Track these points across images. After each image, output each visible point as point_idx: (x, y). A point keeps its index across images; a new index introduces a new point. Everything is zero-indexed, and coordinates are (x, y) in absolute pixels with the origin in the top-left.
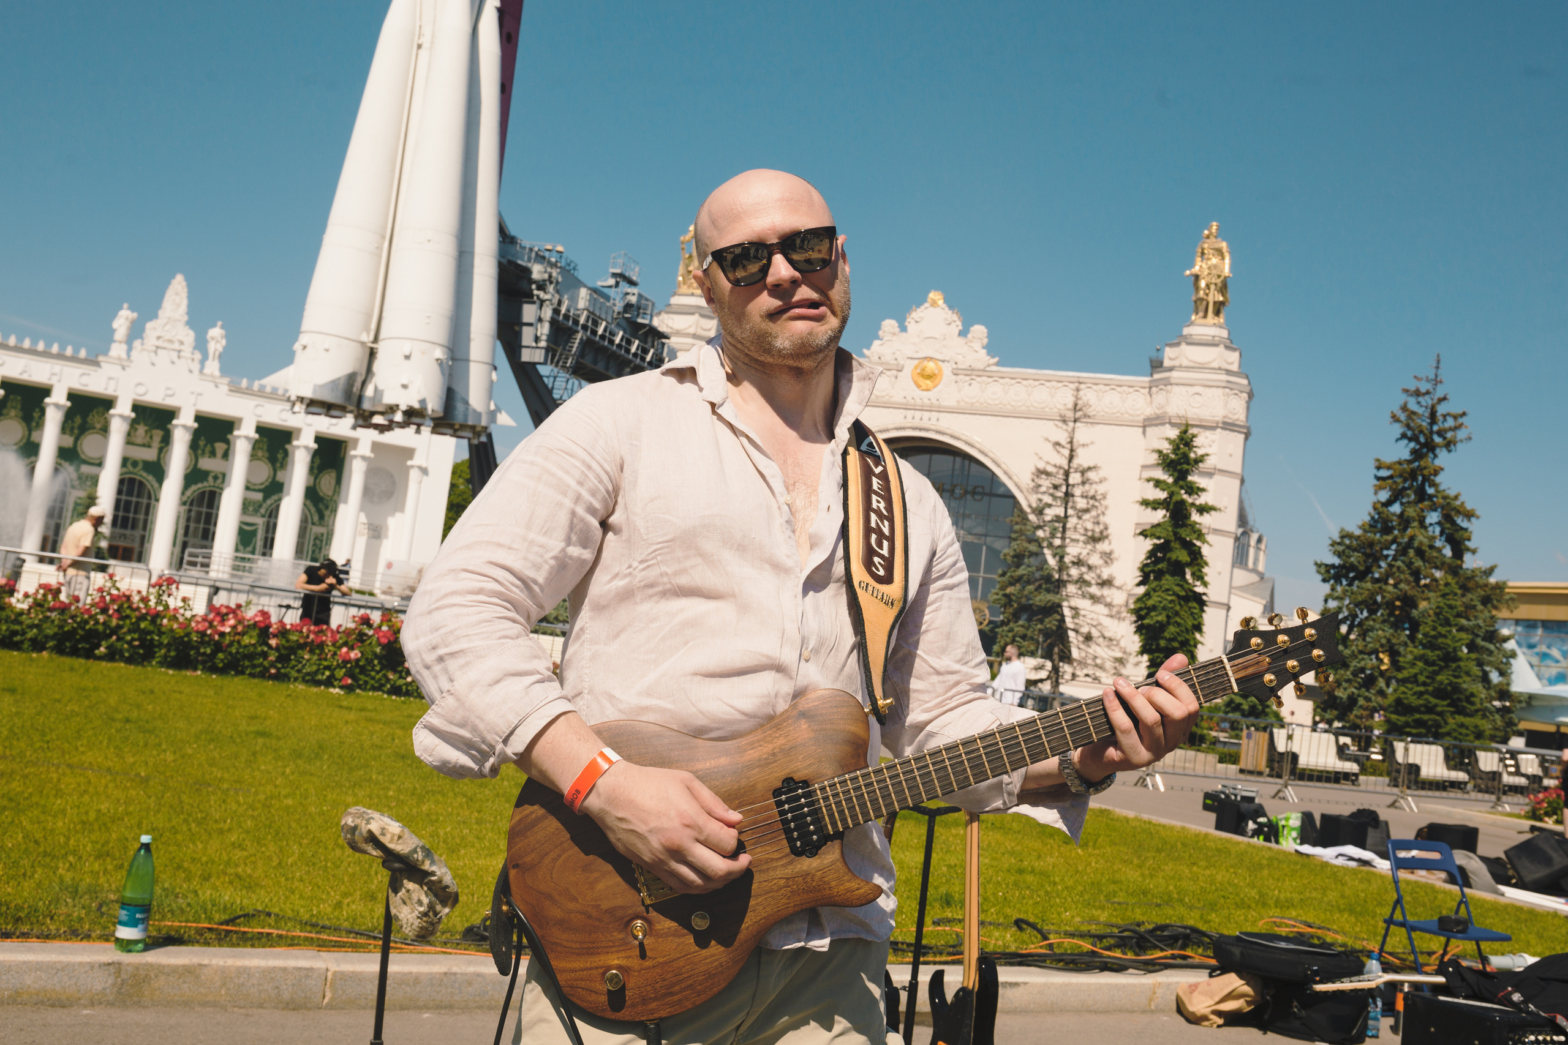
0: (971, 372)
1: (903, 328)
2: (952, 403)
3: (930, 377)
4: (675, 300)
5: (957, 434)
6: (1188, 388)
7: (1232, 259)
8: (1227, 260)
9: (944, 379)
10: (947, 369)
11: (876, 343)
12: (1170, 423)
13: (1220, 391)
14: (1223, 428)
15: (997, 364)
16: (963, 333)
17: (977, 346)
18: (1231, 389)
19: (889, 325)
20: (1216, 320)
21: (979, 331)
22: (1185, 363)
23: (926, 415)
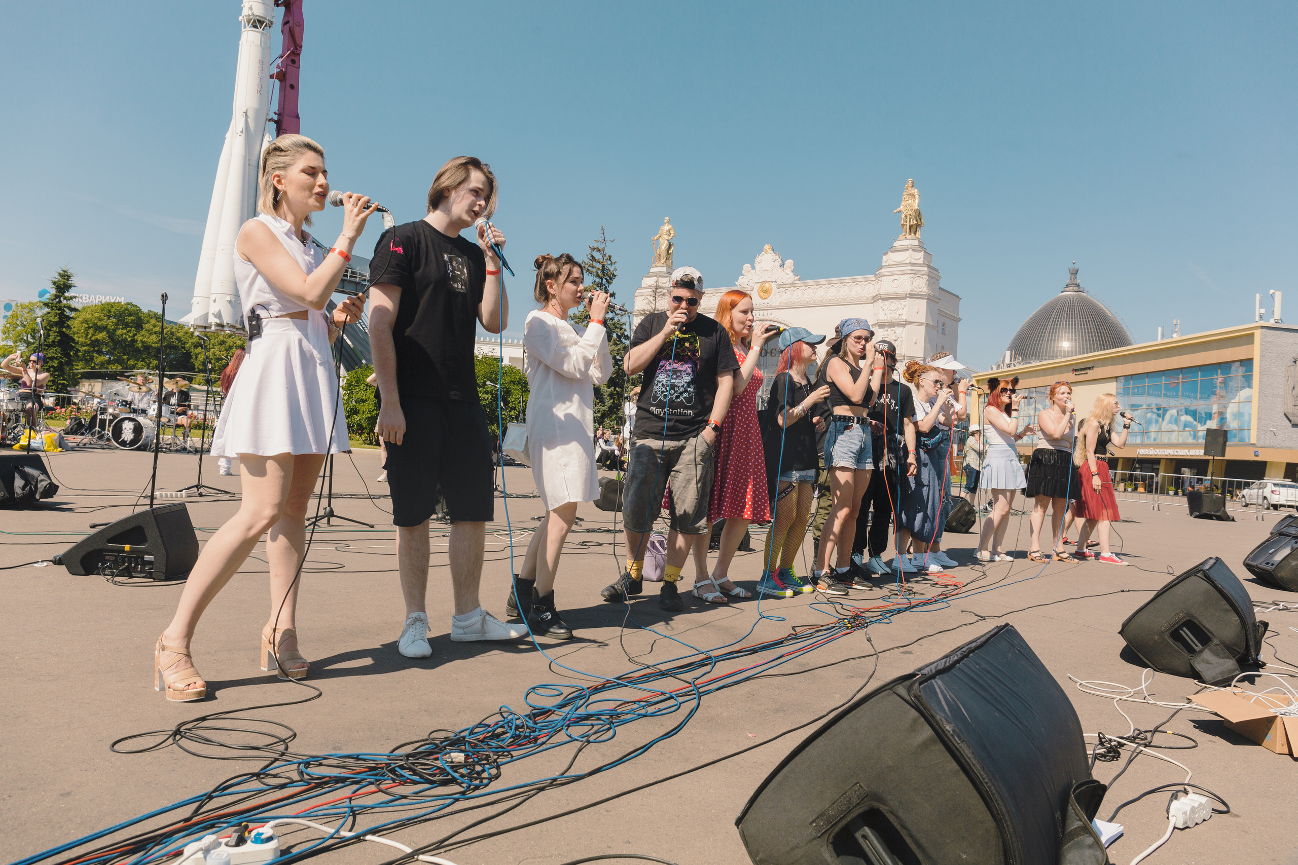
0: (784, 286)
1: (753, 268)
2: (777, 304)
3: (766, 292)
4: (652, 270)
5: (780, 320)
6: (891, 277)
7: (919, 198)
8: (917, 201)
9: (773, 292)
10: (774, 286)
11: (741, 277)
12: (881, 299)
13: (908, 276)
14: (910, 298)
15: (800, 279)
16: (782, 265)
17: (788, 271)
18: (915, 274)
19: (747, 267)
20: (910, 236)
21: (789, 263)
22: (891, 263)
23: (766, 312)
